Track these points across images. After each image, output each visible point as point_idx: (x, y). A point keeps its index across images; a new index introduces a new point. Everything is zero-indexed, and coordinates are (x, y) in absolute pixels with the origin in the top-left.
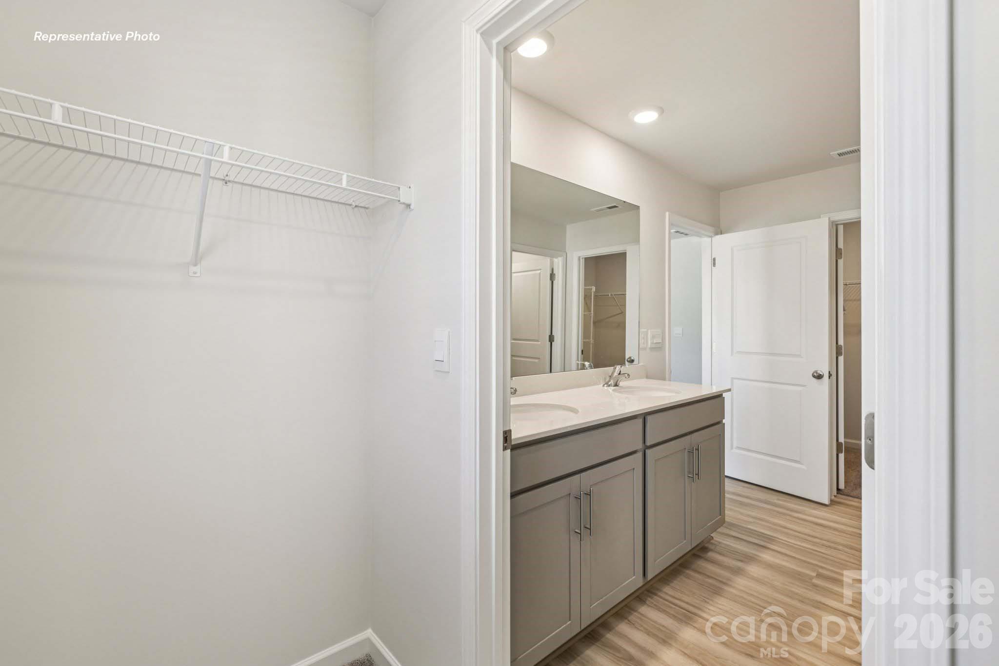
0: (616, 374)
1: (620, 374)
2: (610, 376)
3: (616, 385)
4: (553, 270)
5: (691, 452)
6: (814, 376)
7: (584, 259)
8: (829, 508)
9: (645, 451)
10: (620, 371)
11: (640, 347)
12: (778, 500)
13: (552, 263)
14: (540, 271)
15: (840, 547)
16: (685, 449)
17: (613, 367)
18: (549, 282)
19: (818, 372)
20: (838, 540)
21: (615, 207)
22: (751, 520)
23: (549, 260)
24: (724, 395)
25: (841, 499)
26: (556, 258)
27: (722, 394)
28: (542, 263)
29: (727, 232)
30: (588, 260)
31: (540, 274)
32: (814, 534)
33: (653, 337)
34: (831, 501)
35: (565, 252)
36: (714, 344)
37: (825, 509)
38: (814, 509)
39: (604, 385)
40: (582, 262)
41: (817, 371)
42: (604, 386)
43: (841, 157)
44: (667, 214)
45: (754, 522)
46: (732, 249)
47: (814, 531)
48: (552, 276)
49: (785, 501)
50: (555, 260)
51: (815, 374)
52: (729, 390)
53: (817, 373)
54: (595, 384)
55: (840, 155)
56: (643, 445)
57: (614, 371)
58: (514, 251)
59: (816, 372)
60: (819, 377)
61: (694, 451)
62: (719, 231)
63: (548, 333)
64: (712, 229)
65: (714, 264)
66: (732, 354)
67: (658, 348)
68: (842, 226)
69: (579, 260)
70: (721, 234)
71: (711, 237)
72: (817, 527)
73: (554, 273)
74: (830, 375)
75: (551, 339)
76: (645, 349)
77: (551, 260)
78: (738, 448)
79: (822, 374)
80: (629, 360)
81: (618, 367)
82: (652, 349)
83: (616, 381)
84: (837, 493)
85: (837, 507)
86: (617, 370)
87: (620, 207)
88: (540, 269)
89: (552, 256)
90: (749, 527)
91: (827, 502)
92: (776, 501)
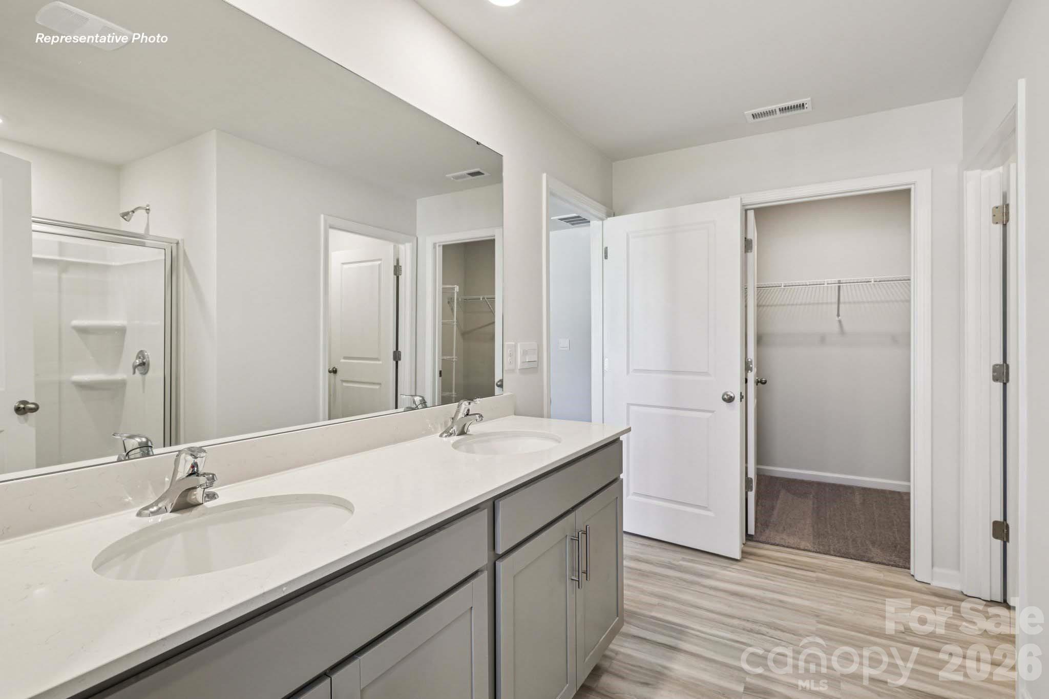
0: (461, 415)
1: (467, 415)
2: (453, 419)
3: (462, 433)
4: (398, 261)
5: (575, 539)
6: (724, 400)
7: (441, 248)
8: (739, 563)
9: (495, 564)
10: (468, 410)
11: (505, 368)
12: (684, 559)
13: (396, 252)
14: (379, 262)
15: (764, 629)
16: (566, 536)
17: (458, 403)
18: (392, 278)
19: (729, 394)
20: (761, 617)
21: (478, 173)
22: (655, 601)
23: (392, 246)
24: (622, 438)
25: (754, 548)
26: (403, 243)
27: (619, 438)
28: (384, 250)
29: (622, 213)
30: (446, 248)
31: (380, 265)
32: (729, 611)
33: (525, 353)
34: (743, 552)
35: (416, 236)
36: (606, 360)
37: (736, 566)
38: (725, 568)
39: (443, 433)
40: (439, 251)
41: (727, 392)
42: (441, 436)
43: (757, 120)
44: (544, 175)
45: (658, 604)
46: (627, 235)
47: (730, 606)
48: (397, 270)
49: (692, 561)
50: (402, 247)
51: (726, 397)
52: (629, 430)
53: (727, 395)
54: (428, 433)
55: (754, 116)
56: (492, 553)
57: (458, 412)
58: (332, 227)
59: (725, 394)
60: (730, 400)
61: (580, 537)
62: (611, 213)
63: (393, 348)
64: (603, 208)
65: (606, 257)
66: (628, 372)
67: (533, 368)
68: (753, 211)
69: (435, 247)
70: (614, 216)
71: (602, 220)
72: (731, 598)
73: (400, 265)
74: (742, 397)
75: (397, 356)
76: (513, 371)
77: (395, 246)
78: (635, 494)
79: (732, 395)
80: (499, 384)
81: (465, 405)
82: (523, 371)
83: (461, 426)
84: (746, 540)
85: (751, 561)
86: (462, 411)
87: (486, 174)
88: (380, 260)
89: (397, 242)
90: (654, 614)
91: (738, 556)
92: (681, 563)
